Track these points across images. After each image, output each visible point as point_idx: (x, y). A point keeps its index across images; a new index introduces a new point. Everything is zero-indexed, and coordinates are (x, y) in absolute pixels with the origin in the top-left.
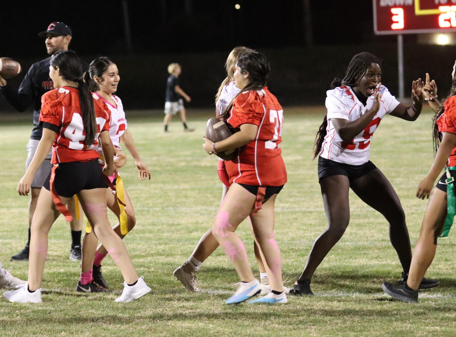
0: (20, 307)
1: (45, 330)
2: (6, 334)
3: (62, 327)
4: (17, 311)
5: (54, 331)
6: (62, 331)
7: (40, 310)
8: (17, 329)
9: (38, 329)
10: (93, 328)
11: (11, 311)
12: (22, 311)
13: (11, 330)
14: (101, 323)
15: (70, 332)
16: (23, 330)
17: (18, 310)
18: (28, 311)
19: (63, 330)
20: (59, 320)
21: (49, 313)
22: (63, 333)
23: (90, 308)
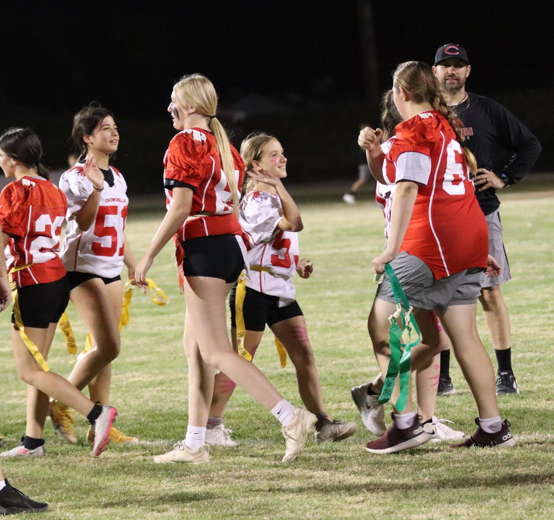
0: (429, 464)
1: (466, 496)
2: (409, 505)
3: (490, 491)
4: (424, 470)
5: (479, 497)
6: (490, 498)
7: (458, 467)
8: (424, 497)
9: (456, 495)
10: (537, 492)
11: (416, 470)
12: (431, 469)
13: (415, 497)
14: (548, 484)
15: (503, 500)
16: (433, 498)
17: (426, 468)
18: (440, 469)
19: (493, 495)
20: (486, 481)
21: (472, 472)
22: (492, 500)
23: (532, 462)
